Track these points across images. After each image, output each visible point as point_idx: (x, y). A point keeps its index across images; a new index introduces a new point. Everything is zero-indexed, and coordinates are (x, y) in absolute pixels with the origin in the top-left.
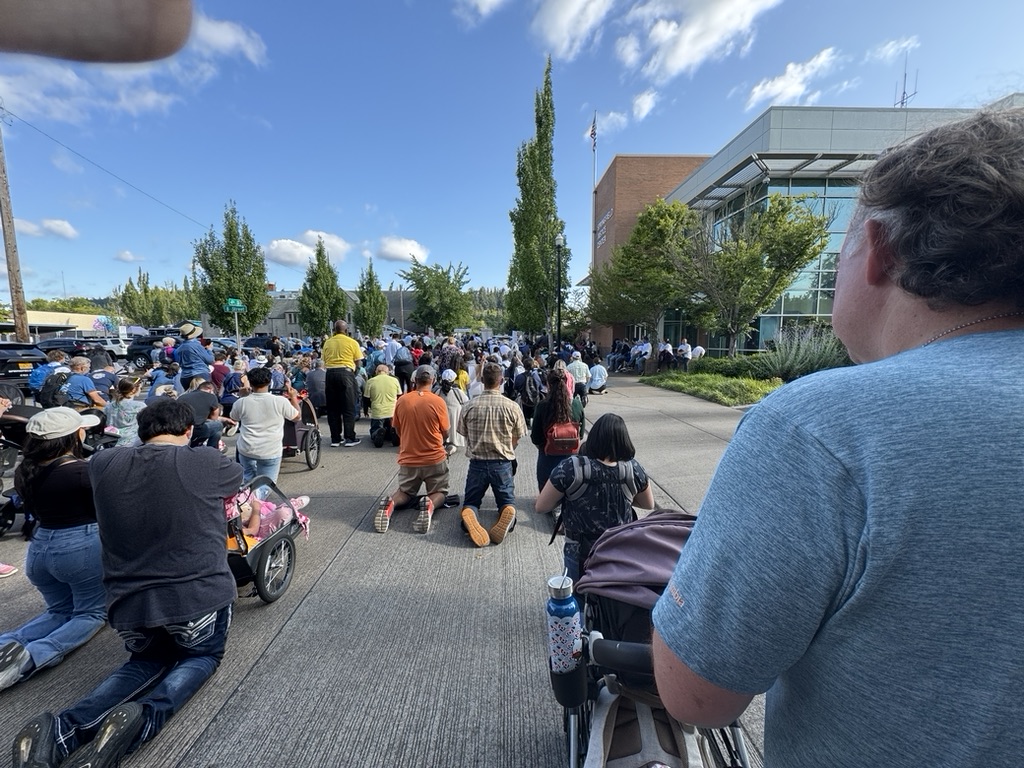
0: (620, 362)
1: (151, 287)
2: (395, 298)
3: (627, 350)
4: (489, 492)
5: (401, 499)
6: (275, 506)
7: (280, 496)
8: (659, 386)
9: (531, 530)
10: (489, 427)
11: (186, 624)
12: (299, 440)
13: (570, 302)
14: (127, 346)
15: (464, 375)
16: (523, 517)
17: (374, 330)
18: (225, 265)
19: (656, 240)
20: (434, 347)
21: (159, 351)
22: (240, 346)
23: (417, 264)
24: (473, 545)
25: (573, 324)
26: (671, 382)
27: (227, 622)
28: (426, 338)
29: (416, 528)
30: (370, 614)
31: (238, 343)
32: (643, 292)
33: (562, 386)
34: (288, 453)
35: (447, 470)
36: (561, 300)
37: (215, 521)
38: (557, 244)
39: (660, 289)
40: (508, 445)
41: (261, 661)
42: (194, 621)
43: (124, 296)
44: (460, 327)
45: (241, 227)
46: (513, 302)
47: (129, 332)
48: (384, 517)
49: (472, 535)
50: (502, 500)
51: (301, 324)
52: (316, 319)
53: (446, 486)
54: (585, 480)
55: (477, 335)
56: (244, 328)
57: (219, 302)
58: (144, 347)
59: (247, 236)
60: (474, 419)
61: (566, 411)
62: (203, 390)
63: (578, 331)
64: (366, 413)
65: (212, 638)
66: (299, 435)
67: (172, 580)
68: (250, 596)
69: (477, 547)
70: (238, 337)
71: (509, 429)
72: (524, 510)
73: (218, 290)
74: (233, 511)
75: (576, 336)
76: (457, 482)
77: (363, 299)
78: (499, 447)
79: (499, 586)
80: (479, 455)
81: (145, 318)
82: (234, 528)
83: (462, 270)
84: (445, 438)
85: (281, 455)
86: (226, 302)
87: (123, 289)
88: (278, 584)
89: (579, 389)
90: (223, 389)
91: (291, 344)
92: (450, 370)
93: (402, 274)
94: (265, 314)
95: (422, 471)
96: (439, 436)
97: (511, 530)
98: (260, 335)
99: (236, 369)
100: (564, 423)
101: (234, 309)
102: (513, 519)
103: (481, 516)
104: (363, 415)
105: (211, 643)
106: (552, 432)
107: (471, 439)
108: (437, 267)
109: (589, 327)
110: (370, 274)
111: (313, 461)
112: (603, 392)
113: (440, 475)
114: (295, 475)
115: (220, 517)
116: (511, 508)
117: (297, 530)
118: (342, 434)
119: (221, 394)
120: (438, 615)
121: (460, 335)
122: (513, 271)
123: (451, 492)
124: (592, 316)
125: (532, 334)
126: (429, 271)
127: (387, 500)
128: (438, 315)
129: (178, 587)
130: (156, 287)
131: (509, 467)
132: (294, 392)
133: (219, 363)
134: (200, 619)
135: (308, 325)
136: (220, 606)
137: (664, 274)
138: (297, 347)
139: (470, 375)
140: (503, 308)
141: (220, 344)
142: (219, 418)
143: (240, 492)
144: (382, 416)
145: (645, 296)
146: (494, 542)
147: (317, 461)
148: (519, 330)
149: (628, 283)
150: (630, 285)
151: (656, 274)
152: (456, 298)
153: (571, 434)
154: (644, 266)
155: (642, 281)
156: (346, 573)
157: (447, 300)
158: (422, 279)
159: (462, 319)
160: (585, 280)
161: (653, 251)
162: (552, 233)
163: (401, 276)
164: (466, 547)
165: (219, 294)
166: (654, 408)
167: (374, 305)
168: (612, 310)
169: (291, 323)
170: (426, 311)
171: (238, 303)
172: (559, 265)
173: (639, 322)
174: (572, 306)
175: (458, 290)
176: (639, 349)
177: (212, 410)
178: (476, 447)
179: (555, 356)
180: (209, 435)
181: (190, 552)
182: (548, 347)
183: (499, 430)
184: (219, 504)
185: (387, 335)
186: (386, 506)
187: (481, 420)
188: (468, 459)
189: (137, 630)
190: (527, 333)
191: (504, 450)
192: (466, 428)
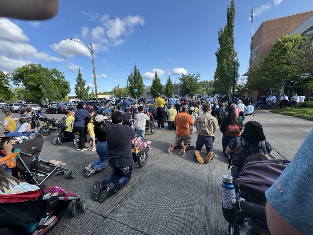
0: (261, 104)
1: (119, 88)
2: (176, 86)
4: (204, 146)
5: (176, 145)
6: (143, 143)
7: (144, 140)
8: (280, 113)
9: (219, 161)
10: (204, 125)
11: (123, 168)
12: (149, 126)
13: (239, 82)
15: (197, 109)
16: (216, 156)
17: (170, 96)
18: (134, 80)
19: (282, 52)
20: (188, 100)
23: (183, 75)
24: (198, 162)
25: (239, 91)
27: (131, 170)
28: (185, 98)
29: (180, 154)
30: (166, 176)
31: (136, 101)
33: (233, 112)
34: (147, 129)
35: (190, 138)
36: (235, 82)
38: (234, 61)
39: (283, 73)
40: (211, 131)
41: (139, 181)
42: (125, 168)
44: (196, 94)
45: (137, 70)
46: (215, 84)
47: (115, 99)
48: (171, 149)
49: (198, 159)
50: (209, 149)
51: (151, 95)
53: (190, 143)
55: (202, 96)
56: (138, 97)
57: (132, 90)
59: (139, 72)
60: (199, 122)
61: (235, 120)
63: (242, 93)
65: (128, 173)
66: (150, 124)
67: (120, 157)
68: (137, 164)
69: (199, 163)
70: (137, 99)
71: (212, 126)
72: (216, 154)
73: (132, 87)
74: (133, 142)
75: (241, 95)
76: (193, 142)
77: (167, 87)
78: (208, 132)
79: (206, 177)
80: (201, 134)
81: (118, 95)
82: (133, 146)
83: (198, 75)
85: (145, 129)
86: (134, 90)
87: (114, 89)
88: (143, 163)
89: (241, 114)
90: (133, 112)
92: (192, 107)
94: (142, 93)
95: (182, 137)
97: (211, 160)
98: (142, 98)
100: (234, 125)
101: (136, 92)
102: (212, 156)
104: (166, 120)
106: (228, 128)
107: (198, 129)
108: (189, 75)
109: (247, 91)
110: (169, 80)
111: (153, 132)
112: (252, 115)
113: (188, 139)
114: (148, 135)
115: (130, 143)
116: (212, 152)
117: (148, 150)
118: (161, 125)
119: (132, 113)
120: (186, 181)
121: (196, 96)
122: (216, 74)
123: (192, 144)
124: (248, 87)
125: (223, 95)
126: (187, 77)
128: (189, 90)
129: (122, 159)
131: (211, 139)
132: (148, 113)
133: (132, 106)
135: (153, 95)
136: (130, 165)
137: (286, 67)
139: (199, 109)
140: (212, 87)
142: (132, 119)
144: (171, 120)
145: (275, 77)
146: (205, 162)
147: (154, 132)
148: (217, 94)
149: (266, 72)
150: (267, 73)
151: (281, 67)
152: (196, 85)
153: (237, 129)
154: (275, 65)
155: (273, 71)
156: (160, 164)
157: (192, 85)
158: (185, 79)
159: (197, 91)
160: (246, 74)
161: (280, 58)
162: (232, 57)
163: (178, 79)
164: (195, 162)
165: (133, 88)
166: (277, 122)
167: (170, 89)
168: (258, 84)
169: (149, 95)
170: (185, 89)
171: (137, 90)
172: (234, 69)
173: (271, 88)
174: (240, 84)
175: (196, 82)
176: (270, 99)
177: (130, 117)
178: (200, 131)
179: (231, 102)
180: (129, 123)
181: (124, 151)
182: (229, 99)
183: (208, 126)
184: (130, 140)
185: (174, 97)
186: (172, 146)
187: (202, 122)
188: (197, 135)
189: (114, 167)
190: (221, 95)
191: (210, 133)
192: (197, 125)
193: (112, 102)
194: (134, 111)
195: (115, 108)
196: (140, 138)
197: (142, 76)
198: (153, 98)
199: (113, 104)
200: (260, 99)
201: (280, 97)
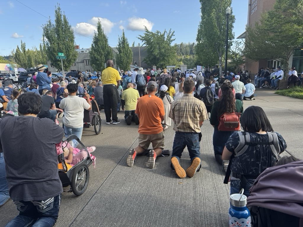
0: (263, 82)
2: (136, 50)
3: (268, 74)
4: (186, 150)
5: (140, 151)
6: (79, 150)
7: (82, 146)
8: (288, 96)
9: (209, 172)
10: (186, 114)
11: (41, 201)
12: (91, 120)
13: (233, 48)
14: (18, 77)
15: (172, 89)
16: (205, 164)
17: (126, 68)
18: (56, 36)
19: (291, 5)
20: (156, 75)
21: (30, 78)
22: (64, 76)
23: (147, 31)
24: (177, 176)
25: (234, 61)
26: (297, 94)
27: (58, 203)
28: (152, 71)
29: (147, 166)
30: (125, 207)
31: (63, 74)
32: (280, 39)
34: (86, 126)
35: (163, 137)
36: (228, 47)
37: (52, 155)
38: (227, 12)
39: (292, 36)
40: (197, 124)
41: (74, 222)
42: (44, 201)
43: (16, 54)
44: (169, 65)
45: (62, 17)
46: (199, 49)
47: (19, 71)
48: (131, 159)
49: (177, 172)
50: (193, 154)
51: (91, 65)
52: (98, 62)
53: (163, 145)
54: (246, 143)
55: (178, 69)
56: (66, 67)
57: (54, 55)
58: (25, 77)
59: (66, 21)
60: (178, 110)
62: (48, 95)
63: (237, 65)
64: (123, 108)
65: (52, 209)
66: (91, 117)
67: (34, 180)
68: (69, 192)
69: (179, 178)
70: (63, 72)
71: (198, 115)
72: (205, 160)
73: (53, 48)
74: (60, 150)
75: (235, 68)
76: (168, 144)
77: (120, 52)
78: (192, 125)
79: (192, 200)
80: (181, 129)
81: (25, 64)
82: (61, 159)
83: (171, 33)
84: (162, 120)
85: (82, 126)
86: (57, 54)
87: (15, 51)
88: (81, 188)
89: (238, 96)
90: (56, 95)
91: (87, 75)
92: (165, 86)
93: (140, 37)
94: (74, 60)
95: (150, 137)
96: (159, 119)
97: (198, 171)
98: (73, 71)
99: (62, 86)
100: (231, 113)
101: (61, 58)
102: (199, 165)
103: (181, 162)
104: (121, 109)
105: (52, 212)
106: (223, 118)
107: (177, 121)
108: (158, 32)
109: (244, 63)
110: (124, 38)
111: (98, 130)
112: (252, 99)
113: (160, 139)
114: (90, 137)
115: (54, 153)
116: (198, 159)
117: (90, 163)
118: (111, 118)
119: (56, 98)
120: (159, 211)
122: (200, 32)
123: (165, 148)
124: (247, 56)
125: (210, 67)
126: (153, 35)
127: (133, 151)
128: (158, 59)
129: (37, 184)
130: (28, 50)
131: (197, 137)
133: (55, 83)
134: (46, 200)
135: (95, 66)
136: (56, 195)
137: (296, 26)
138: (90, 76)
139: (176, 88)
140: (193, 54)
141: (56, 75)
142: (55, 109)
143: (63, 142)
144: (130, 109)
145: (282, 41)
146: (189, 176)
147: (100, 130)
148: (202, 66)
149: (270, 34)
150: (272, 35)
151: (290, 27)
152: (168, 49)
153: (235, 120)
154: (282, 23)
155: (280, 32)
156: (113, 185)
157: (163, 50)
158: (150, 39)
159: (171, 61)
160: (242, 35)
161: (289, 13)
162: (224, 7)
163: (139, 38)
164: (173, 177)
165: (54, 51)
166: (285, 108)
167: (126, 55)
168: (260, 51)
169: (87, 65)
170: (152, 57)
171: (63, 55)
172: (228, 26)
173: (277, 58)
174: (234, 51)
175: (169, 44)
176: (276, 74)
177: (52, 105)
178: (179, 125)
179: (223, 78)
180: (51, 116)
181: (41, 169)
182: (219, 74)
183: (192, 116)
184: (53, 147)
185: (132, 69)
186: (133, 153)
187: (182, 110)
188: (175, 131)
189: (20, 201)
190: (207, 67)
191: (194, 127)
192: (174, 115)
193: (11, 77)
194: (59, 93)
195: (20, 88)
196: (73, 143)
197: (73, 28)
198: (95, 70)
199: (14, 80)
200: (262, 74)
201: (288, 72)
